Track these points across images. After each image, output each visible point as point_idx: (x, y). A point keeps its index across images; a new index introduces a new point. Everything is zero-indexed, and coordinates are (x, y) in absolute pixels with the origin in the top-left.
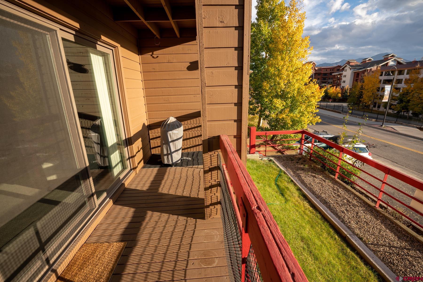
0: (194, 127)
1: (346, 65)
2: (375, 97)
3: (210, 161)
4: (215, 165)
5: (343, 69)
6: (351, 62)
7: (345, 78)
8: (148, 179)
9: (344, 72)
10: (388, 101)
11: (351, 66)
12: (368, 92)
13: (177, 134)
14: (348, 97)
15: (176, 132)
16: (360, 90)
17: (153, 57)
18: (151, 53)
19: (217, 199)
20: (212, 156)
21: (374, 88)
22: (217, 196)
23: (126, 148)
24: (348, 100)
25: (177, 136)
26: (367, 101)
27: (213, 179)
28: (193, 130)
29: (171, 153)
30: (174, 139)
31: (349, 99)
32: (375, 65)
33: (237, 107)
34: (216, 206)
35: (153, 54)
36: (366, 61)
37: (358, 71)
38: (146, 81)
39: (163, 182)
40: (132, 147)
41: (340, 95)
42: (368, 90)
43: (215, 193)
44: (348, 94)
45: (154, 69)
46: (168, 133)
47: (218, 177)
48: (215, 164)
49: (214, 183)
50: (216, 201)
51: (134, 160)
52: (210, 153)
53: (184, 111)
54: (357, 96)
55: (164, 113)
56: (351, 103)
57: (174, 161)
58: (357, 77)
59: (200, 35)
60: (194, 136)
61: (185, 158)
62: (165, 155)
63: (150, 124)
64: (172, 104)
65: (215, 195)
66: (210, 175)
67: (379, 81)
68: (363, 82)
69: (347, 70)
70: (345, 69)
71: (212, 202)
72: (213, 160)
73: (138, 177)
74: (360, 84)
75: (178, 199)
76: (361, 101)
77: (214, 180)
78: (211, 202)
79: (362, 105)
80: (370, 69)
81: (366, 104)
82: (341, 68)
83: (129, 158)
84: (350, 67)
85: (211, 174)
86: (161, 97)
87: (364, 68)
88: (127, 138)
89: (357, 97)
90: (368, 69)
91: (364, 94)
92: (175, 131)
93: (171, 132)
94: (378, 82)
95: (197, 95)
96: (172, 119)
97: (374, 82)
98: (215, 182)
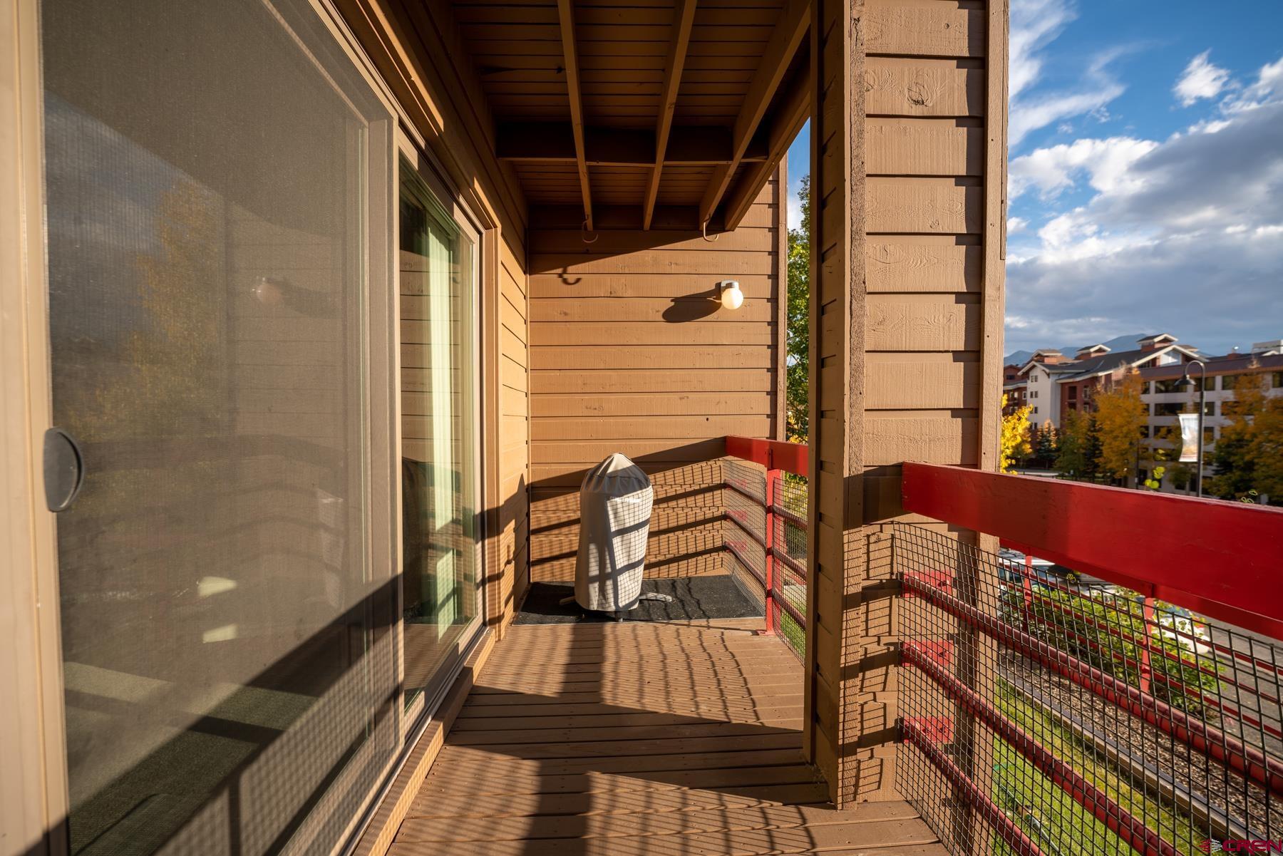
0: (674, 493)
1: (1033, 363)
2: (1140, 453)
3: (864, 558)
4: (882, 577)
5: (1026, 375)
6: (1047, 356)
7: (1034, 399)
8: (549, 657)
9: (1029, 382)
10: (1199, 459)
11: (1049, 366)
12: (1115, 438)
13: (636, 509)
14: (1056, 454)
15: (638, 501)
16: (1089, 433)
17: (565, 281)
18: (560, 271)
19: (885, 716)
20: (873, 539)
21: (1133, 427)
22: (885, 704)
23: (480, 545)
24: (1057, 464)
25: (637, 513)
26: (1118, 466)
27: (872, 632)
28: (673, 504)
29: (615, 574)
30: (627, 525)
31: (1061, 459)
32: (1122, 364)
33: (962, 364)
34: (877, 748)
35: (565, 272)
36: (1090, 353)
37: (1071, 380)
38: (538, 349)
39: (608, 668)
40: (499, 541)
41: (1028, 448)
42: (1114, 434)
43: (874, 693)
44: (1054, 446)
45: (566, 314)
46: (609, 505)
47: (890, 624)
48: (882, 570)
49: (875, 650)
50: (881, 728)
51: (499, 588)
52: (865, 530)
53: (647, 442)
54: (1082, 451)
55: (583, 446)
56: (1069, 473)
57: (624, 604)
58: (1070, 396)
59: (853, 135)
60: (673, 524)
61: (651, 595)
62: (594, 579)
63: (536, 479)
64: (612, 420)
65: (875, 700)
66: (863, 618)
67: (1141, 407)
68: (1096, 410)
69: (1036, 377)
70: (1033, 374)
71: (865, 732)
72: (877, 554)
73: (509, 650)
74: (1085, 416)
75: (687, 731)
76: (1099, 466)
77: (876, 639)
78: (862, 729)
79: (1103, 477)
80: (1106, 376)
81: (1114, 473)
82: (1020, 373)
83: (483, 582)
84: (1047, 371)
85: (867, 612)
86: (577, 397)
87: (1087, 372)
88: (486, 509)
89: (1085, 454)
90: (1100, 374)
91: (1102, 445)
92: (631, 499)
93: (618, 500)
94: (1140, 410)
95: (691, 395)
96: (621, 462)
97: (1127, 411)
98: (879, 644)
